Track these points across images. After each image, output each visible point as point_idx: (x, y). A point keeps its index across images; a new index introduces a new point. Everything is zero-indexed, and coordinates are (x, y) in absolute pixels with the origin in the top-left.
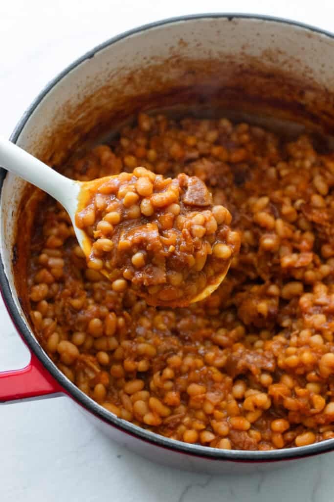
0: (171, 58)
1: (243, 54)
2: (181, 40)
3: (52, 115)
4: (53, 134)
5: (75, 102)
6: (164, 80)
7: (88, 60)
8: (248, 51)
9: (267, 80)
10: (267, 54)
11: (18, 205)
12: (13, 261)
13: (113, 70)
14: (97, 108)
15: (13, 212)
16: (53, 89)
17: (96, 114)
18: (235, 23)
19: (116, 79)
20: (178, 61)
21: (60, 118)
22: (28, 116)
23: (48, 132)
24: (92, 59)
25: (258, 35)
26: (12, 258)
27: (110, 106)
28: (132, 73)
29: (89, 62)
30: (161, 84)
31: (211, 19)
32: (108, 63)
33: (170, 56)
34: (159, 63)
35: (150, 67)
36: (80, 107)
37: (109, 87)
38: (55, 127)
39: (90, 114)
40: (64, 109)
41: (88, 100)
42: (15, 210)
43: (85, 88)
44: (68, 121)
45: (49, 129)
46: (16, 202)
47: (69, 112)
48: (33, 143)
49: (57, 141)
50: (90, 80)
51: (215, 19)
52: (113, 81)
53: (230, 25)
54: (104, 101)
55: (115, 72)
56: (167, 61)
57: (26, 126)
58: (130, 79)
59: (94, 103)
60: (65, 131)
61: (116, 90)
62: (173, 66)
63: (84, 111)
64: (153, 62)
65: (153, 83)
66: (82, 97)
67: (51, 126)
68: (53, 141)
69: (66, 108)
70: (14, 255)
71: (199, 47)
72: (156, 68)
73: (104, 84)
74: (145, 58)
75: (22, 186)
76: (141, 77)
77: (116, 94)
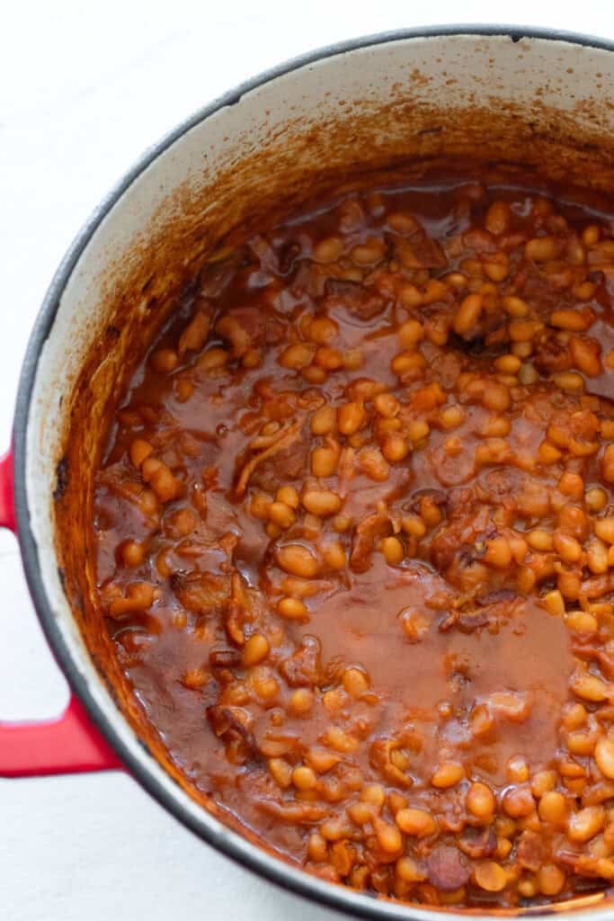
0: (393, 104)
1: (538, 103)
2: (417, 72)
3: (152, 210)
4: (152, 243)
5: (199, 182)
6: (379, 141)
7: (227, 107)
8: (547, 100)
9: (584, 155)
10: (586, 107)
11: (74, 382)
12: (55, 494)
13: (277, 125)
14: (245, 192)
15: (61, 399)
16: (155, 162)
17: (241, 204)
18: (526, 48)
19: (282, 139)
20: (408, 110)
21: (167, 214)
22: (101, 217)
23: (142, 241)
24: (236, 106)
25: (570, 71)
26: (54, 489)
27: (270, 188)
28: (317, 129)
29: (229, 111)
30: (374, 148)
31: (478, 37)
32: (268, 113)
33: (394, 99)
34: (371, 111)
35: (351, 119)
36: (209, 191)
37: (269, 154)
38: (157, 230)
39: (228, 203)
40: (175, 198)
41: (225, 178)
42: (68, 393)
43: (220, 158)
44: (184, 218)
45: (146, 236)
46: (70, 378)
47: (186, 203)
48: (110, 266)
49: (161, 254)
50: (230, 144)
51: (486, 37)
52: (277, 143)
53: (515, 50)
54: (258, 179)
55: (280, 128)
56: (386, 109)
57: (95, 236)
58: (312, 140)
59: (238, 182)
60: (177, 236)
61: (282, 159)
62: (398, 119)
63: (217, 198)
64: (358, 111)
65: (356, 147)
66: (213, 174)
67: (149, 231)
68: (153, 256)
69: (179, 195)
70: (60, 482)
71: (452, 86)
72: (364, 121)
73: (259, 149)
74: (342, 103)
75: (83, 347)
76: (334, 136)
77: (283, 167)
